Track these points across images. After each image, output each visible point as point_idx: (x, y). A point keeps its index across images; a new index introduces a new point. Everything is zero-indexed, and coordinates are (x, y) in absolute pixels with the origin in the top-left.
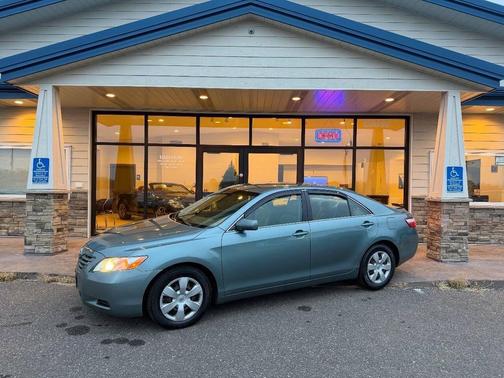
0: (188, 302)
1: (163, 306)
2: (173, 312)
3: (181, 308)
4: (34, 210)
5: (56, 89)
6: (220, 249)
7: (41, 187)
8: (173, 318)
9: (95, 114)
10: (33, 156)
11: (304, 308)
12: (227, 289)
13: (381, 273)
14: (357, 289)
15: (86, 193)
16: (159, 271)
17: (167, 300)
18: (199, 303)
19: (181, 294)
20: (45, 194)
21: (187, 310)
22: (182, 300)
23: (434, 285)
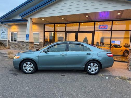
0: (30, 68)
1: (24, 68)
2: (26, 70)
3: (28, 69)
4: (26, 46)
5: (31, 19)
6: (38, 56)
7: (27, 41)
8: (26, 71)
9: (45, 25)
10: (26, 34)
11: (63, 76)
12: (40, 67)
13: (94, 70)
14: (87, 74)
15: (42, 43)
16: (22, 60)
17: (25, 67)
18: (32, 69)
19: (28, 66)
20: (28, 42)
21: (30, 70)
22: (28, 67)
23: (114, 77)
